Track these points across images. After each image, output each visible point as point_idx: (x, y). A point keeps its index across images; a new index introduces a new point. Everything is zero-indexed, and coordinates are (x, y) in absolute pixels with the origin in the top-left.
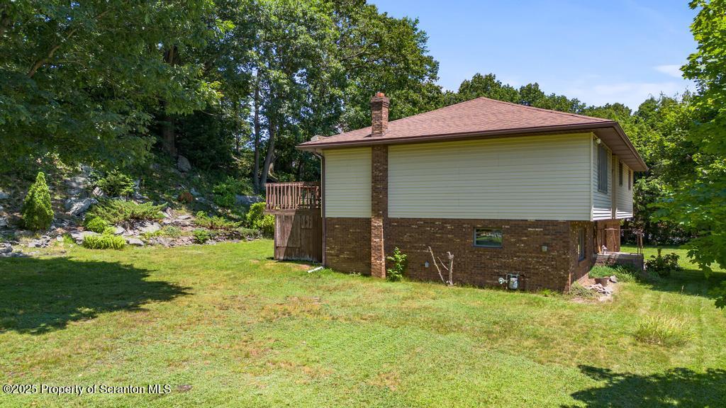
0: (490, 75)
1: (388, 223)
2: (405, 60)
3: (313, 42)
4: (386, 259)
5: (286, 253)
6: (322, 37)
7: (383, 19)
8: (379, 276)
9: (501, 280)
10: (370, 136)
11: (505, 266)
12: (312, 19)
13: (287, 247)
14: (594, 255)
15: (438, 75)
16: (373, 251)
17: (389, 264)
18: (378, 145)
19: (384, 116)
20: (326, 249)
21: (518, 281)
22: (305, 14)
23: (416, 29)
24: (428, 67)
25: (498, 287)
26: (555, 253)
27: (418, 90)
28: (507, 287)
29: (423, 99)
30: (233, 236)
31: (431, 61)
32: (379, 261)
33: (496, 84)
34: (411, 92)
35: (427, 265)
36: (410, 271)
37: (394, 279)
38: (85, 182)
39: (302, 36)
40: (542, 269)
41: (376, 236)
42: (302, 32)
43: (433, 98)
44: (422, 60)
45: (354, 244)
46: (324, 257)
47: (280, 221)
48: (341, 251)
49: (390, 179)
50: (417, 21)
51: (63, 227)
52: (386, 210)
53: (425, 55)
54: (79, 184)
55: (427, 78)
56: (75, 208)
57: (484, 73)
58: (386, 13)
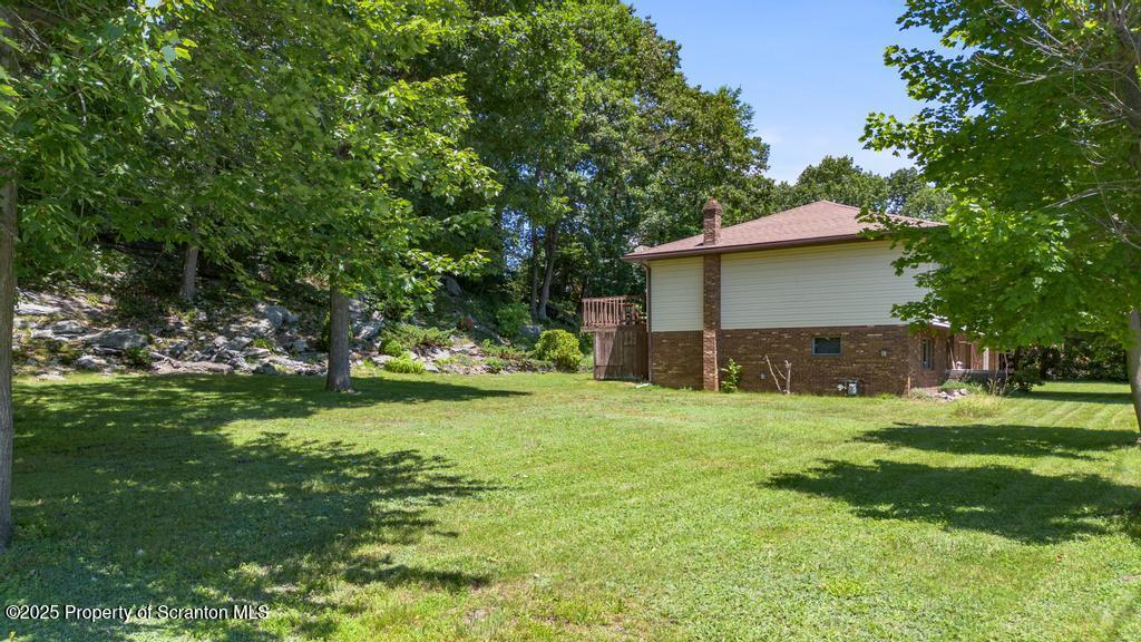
0: (845, 158)
1: (721, 335)
2: (725, 147)
3: (616, 135)
4: (720, 372)
5: (607, 372)
6: (624, 129)
7: (696, 94)
8: (712, 388)
9: (840, 387)
10: (701, 244)
11: (844, 374)
12: (614, 106)
13: (608, 366)
14: (947, 371)
15: (768, 164)
16: (705, 364)
17: (723, 376)
18: (710, 254)
19: (717, 223)
20: (653, 366)
21: (857, 387)
22: (605, 100)
23: (738, 102)
24: (754, 153)
25: (838, 393)
26: (894, 358)
27: (741, 185)
28: (846, 393)
29: (748, 196)
30: (525, 367)
31: (759, 144)
32: (712, 374)
33: (854, 171)
34: (731, 188)
35: (763, 376)
36: (746, 385)
37: (728, 391)
38: (361, 306)
39: (602, 128)
40: (880, 373)
41: (709, 349)
42: (602, 123)
43: (761, 195)
44: (746, 144)
45: (683, 359)
46: (650, 374)
47: (600, 338)
48: (669, 367)
49: (723, 289)
50: (739, 91)
51: (357, 351)
52: (718, 322)
53: (750, 136)
54: (356, 307)
55: (753, 167)
56: (364, 332)
57: (836, 155)
58: (699, 87)
